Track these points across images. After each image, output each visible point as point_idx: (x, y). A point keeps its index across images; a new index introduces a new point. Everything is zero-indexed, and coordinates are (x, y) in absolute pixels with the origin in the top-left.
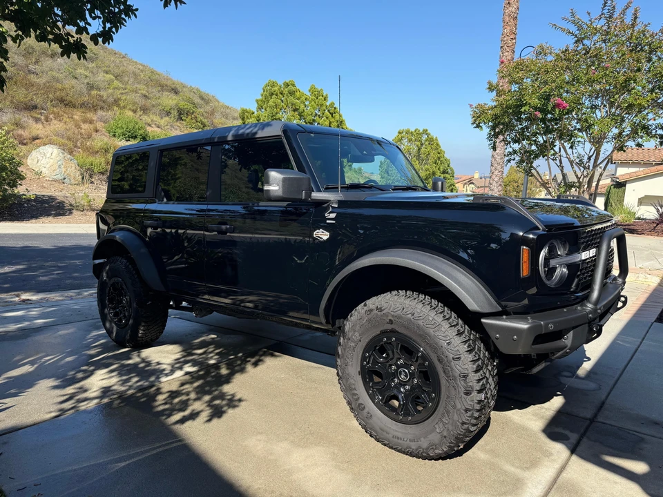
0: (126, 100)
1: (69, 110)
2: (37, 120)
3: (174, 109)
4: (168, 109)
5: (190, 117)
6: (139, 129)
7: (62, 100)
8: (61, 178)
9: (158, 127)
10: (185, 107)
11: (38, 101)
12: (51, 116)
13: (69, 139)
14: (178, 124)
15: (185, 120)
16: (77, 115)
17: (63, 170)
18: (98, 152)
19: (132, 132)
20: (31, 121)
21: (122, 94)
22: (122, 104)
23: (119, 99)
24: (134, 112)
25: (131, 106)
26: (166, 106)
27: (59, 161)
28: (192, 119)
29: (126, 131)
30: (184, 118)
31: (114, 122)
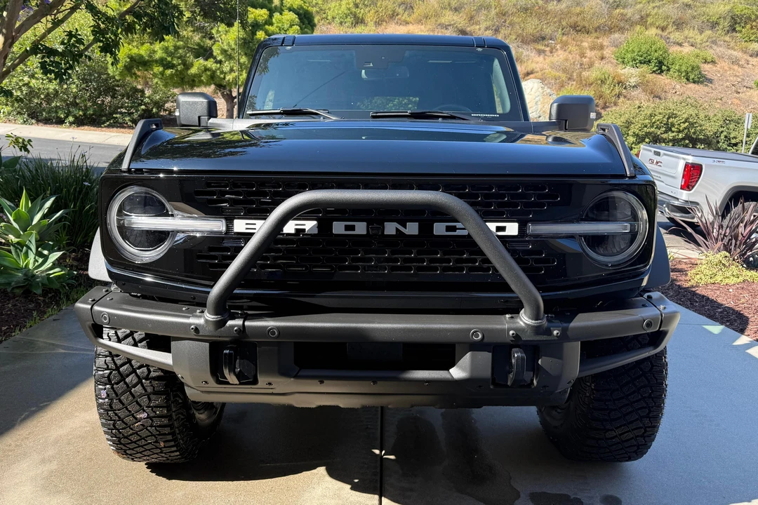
0: (656, 14)
1: (580, 37)
2: (540, 52)
3: (725, 18)
4: (714, 19)
5: (748, 26)
6: (656, 51)
7: (575, 27)
8: (536, 116)
9: (692, 46)
10: (743, 13)
11: (548, 31)
12: (558, 47)
13: (565, 71)
14: (727, 38)
15: (741, 32)
16: (586, 42)
17: (540, 106)
18: (592, 84)
19: (645, 55)
20: (533, 54)
21: (654, 8)
22: (650, 20)
23: (648, 15)
24: (663, 29)
25: (660, 23)
26: (713, 15)
27: (537, 97)
28: (752, 28)
29: (638, 55)
30: (739, 29)
31: (625, 46)
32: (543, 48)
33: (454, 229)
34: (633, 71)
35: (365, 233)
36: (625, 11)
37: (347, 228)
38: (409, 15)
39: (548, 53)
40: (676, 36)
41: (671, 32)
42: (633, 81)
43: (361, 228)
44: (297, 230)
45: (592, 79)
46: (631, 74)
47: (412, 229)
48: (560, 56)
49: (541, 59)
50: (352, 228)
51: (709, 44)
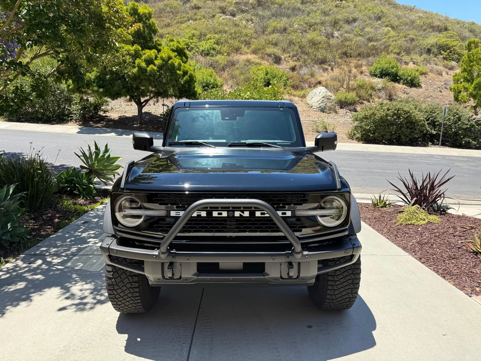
0: (394, 45)
1: (349, 60)
6: (392, 68)
7: (346, 54)
9: (415, 64)
10: (445, 43)
11: (330, 56)
12: (336, 66)
13: (340, 81)
14: (436, 59)
18: (355, 89)
19: (387, 71)
20: (321, 71)
21: (393, 41)
22: (391, 48)
23: (389, 46)
24: (398, 54)
25: (397, 50)
26: (428, 45)
27: (323, 98)
28: (450, 52)
29: (382, 70)
30: (443, 52)
31: (375, 65)
32: (327, 67)
33: (264, 214)
34: (379, 80)
35: (226, 216)
36: (375, 44)
37: (219, 214)
38: (248, 48)
39: (330, 70)
40: (406, 58)
41: (403, 56)
42: (380, 86)
43: (225, 214)
44: (197, 215)
45: (355, 86)
46: (379, 82)
47: (247, 214)
48: (337, 72)
49: (325, 74)
50: (221, 214)
51: (425, 62)
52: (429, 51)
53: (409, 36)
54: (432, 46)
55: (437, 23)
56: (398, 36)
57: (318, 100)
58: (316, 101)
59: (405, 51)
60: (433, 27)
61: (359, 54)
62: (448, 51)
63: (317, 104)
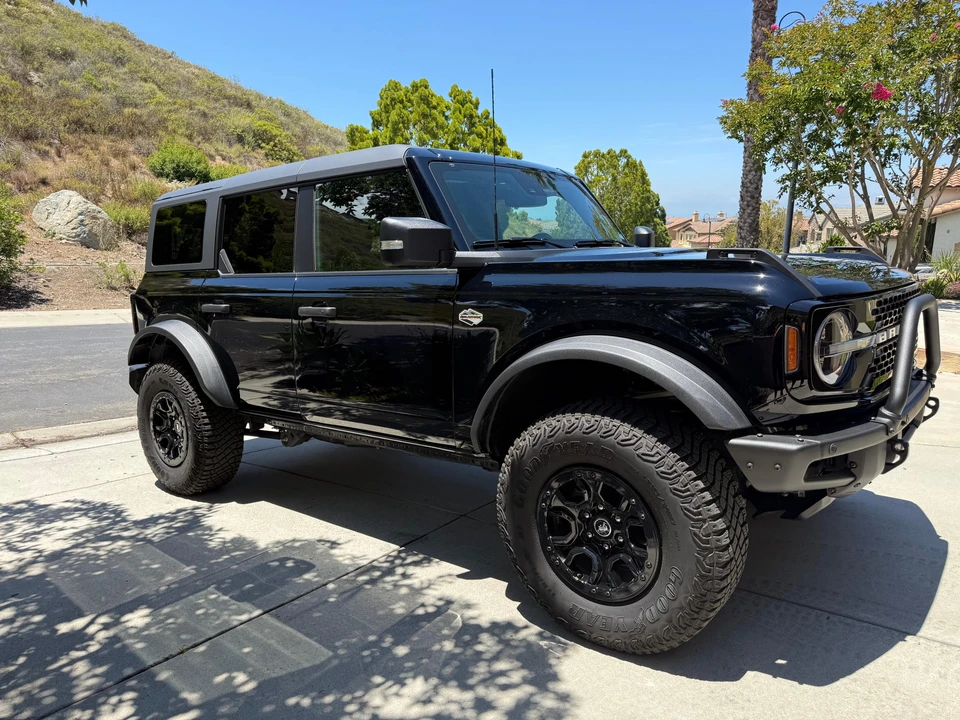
2: (44, 155)
3: (248, 132)
4: (238, 132)
6: (198, 164)
7: (80, 124)
9: (225, 160)
10: (264, 128)
13: (94, 181)
14: (255, 153)
15: (265, 148)
16: (105, 145)
18: (137, 199)
20: (35, 157)
21: (169, 112)
22: (171, 125)
23: (165, 120)
24: (191, 138)
25: (184, 131)
26: (236, 128)
27: (80, 214)
28: (275, 146)
29: (178, 166)
30: (263, 145)
31: (156, 153)
32: (44, 148)
36: (136, 111)
39: (55, 156)
40: (206, 147)
41: (200, 142)
45: (136, 194)
48: (74, 161)
49: (50, 164)
51: (242, 159)
52: (240, 139)
53: (197, 107)
54: (243, 132)
55: (231, 92)
56: (175, 103)
57: (67, 219)
58: (62, 223)
59: (200, 133)
60: (227, 98)
61: (111, 129)
62: (272, 143)
63: (68, 229)
